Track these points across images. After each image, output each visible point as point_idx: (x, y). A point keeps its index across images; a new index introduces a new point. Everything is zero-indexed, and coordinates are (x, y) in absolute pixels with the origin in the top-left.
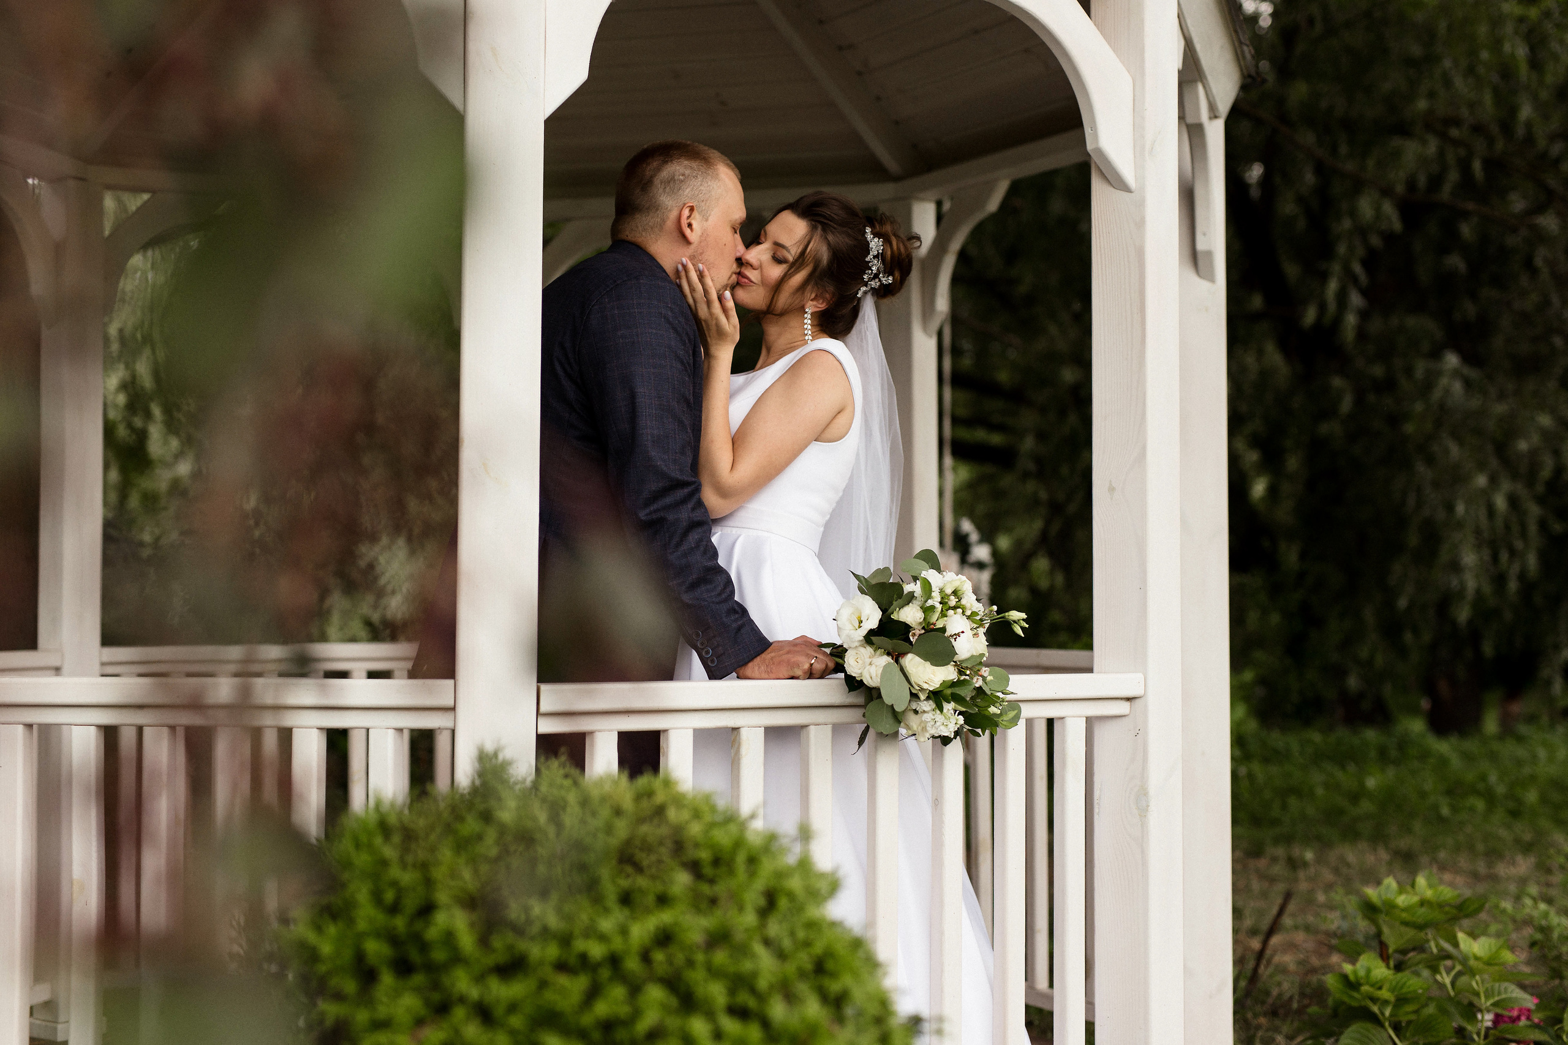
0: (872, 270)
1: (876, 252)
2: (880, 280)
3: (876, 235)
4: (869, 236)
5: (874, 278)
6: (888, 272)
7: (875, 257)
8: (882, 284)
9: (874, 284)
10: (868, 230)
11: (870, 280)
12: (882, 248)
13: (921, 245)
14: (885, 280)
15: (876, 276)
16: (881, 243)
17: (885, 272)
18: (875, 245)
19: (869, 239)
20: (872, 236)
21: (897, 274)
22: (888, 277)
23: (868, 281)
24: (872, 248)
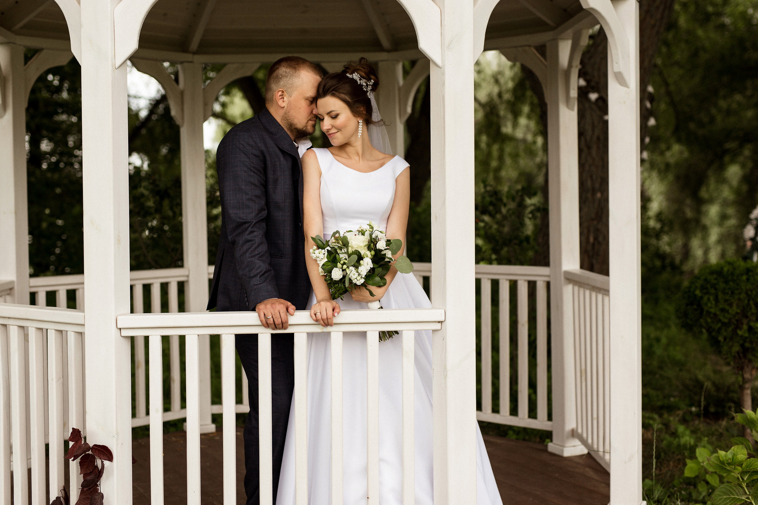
0: (364, 85)
1: (359, 78)
2: (370, 85)
3: (352, 74)
4: (350, 76)
5: (367, 87)
6: (369, 79)
7: (360, 80)
8: (371, 85)
9: (370, 88)
10: (348, 75)
11: (367, 88)
12: (359, 75)
13: (366, 59)
14: (371, 83)
15: (367, 85)
16: (357, 74)
17: (368, 81)
18: (356, 76)
19: (351, 77)
20: (351, 75)
21: (372, 77)
22: (371, 81)
23: (367, 89)
24: (356, 78)
